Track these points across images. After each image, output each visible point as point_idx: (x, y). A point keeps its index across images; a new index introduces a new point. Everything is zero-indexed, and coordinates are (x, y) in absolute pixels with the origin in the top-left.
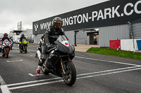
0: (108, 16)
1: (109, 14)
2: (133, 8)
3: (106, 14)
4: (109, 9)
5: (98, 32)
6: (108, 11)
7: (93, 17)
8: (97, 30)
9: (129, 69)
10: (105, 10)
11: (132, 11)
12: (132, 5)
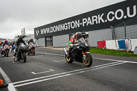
0: (95, 22)
1: (96, 20)
2: (114, 15)
3: (93, 20)
4: (96, 16)
5: (88, 35)
6: (95, 18)
7: (84, 23)
8: (87, 33)
9: (113, 64)
10: (93, 17)
11: (113, 18)
12: (113, 13)
